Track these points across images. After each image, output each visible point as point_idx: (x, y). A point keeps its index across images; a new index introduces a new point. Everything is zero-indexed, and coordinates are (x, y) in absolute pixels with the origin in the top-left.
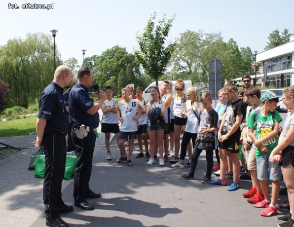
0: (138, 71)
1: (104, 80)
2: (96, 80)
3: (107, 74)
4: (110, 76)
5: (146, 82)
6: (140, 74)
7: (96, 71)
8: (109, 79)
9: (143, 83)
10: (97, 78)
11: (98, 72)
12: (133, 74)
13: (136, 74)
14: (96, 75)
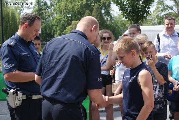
0: (108, 13)
1: (63, 25)
2: (53, 25)
3: (68, 17)
4: (71, 20)
5: (119, 27)
6: (111, 18)
7: (53, 13)
8: (71, 24)
9: (115, 28)
10: (54, 23)
11: (55, 16)
12: (103, 17)
13: (106, 18)
14: (53, 19)
